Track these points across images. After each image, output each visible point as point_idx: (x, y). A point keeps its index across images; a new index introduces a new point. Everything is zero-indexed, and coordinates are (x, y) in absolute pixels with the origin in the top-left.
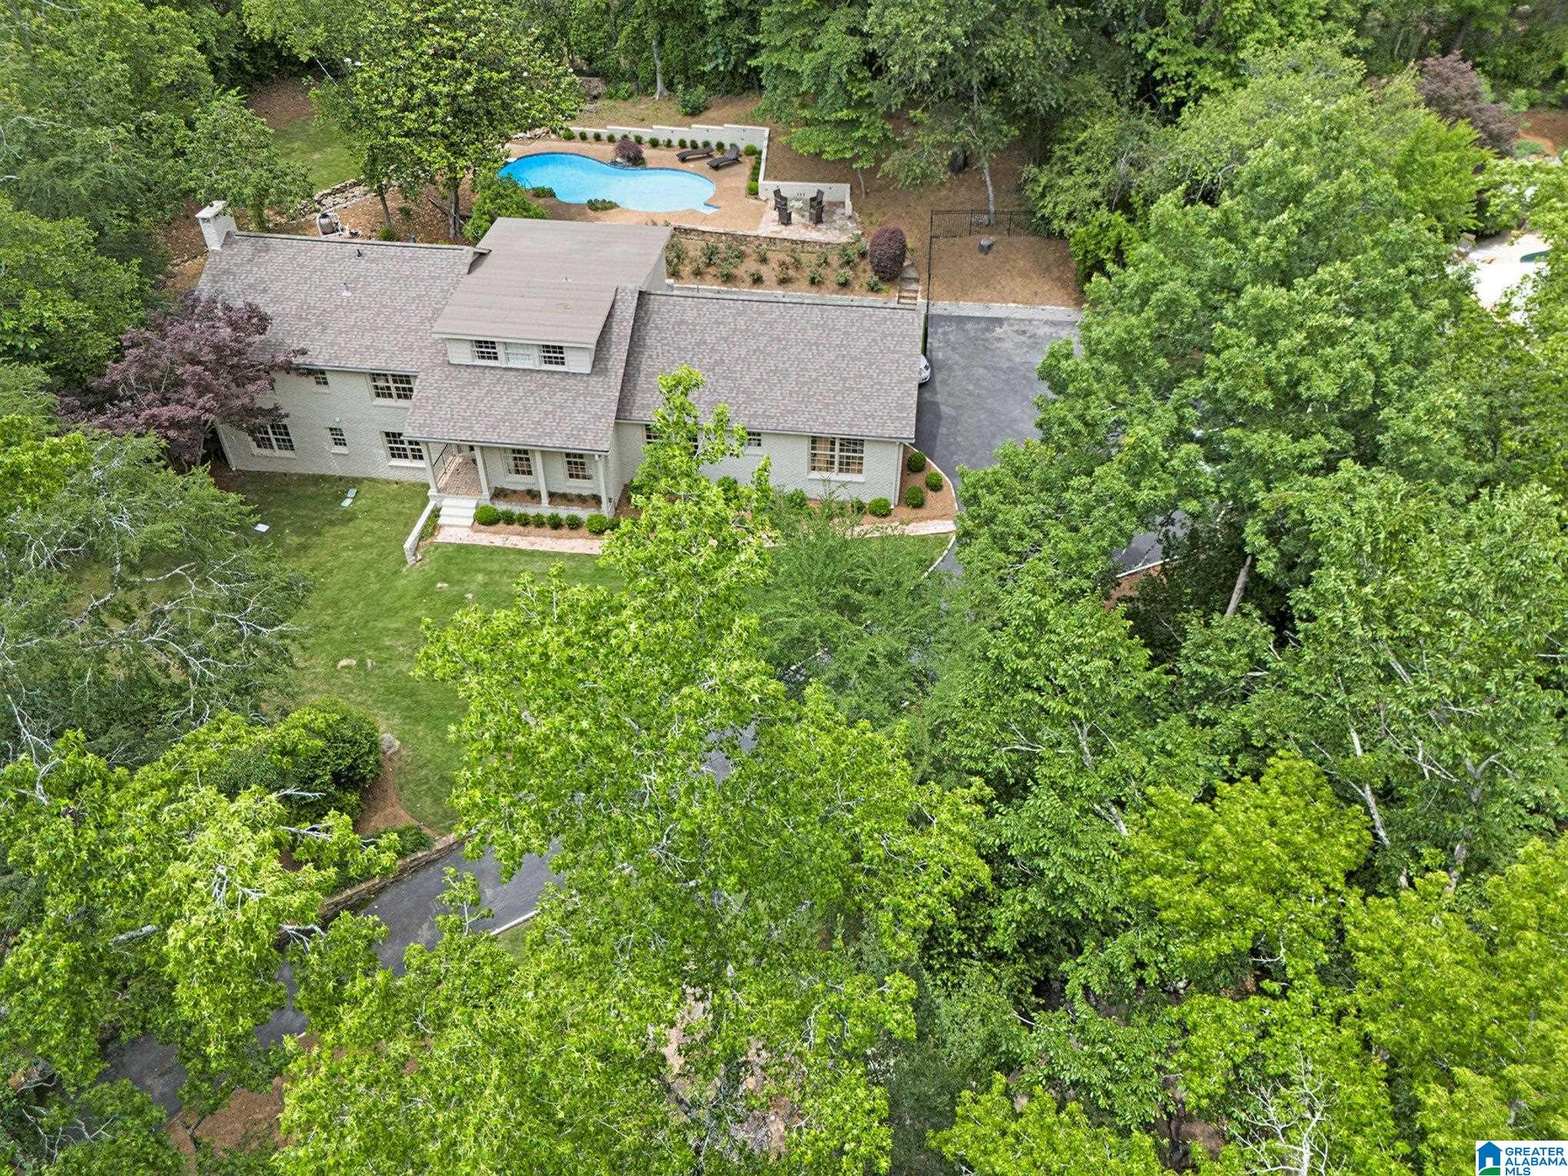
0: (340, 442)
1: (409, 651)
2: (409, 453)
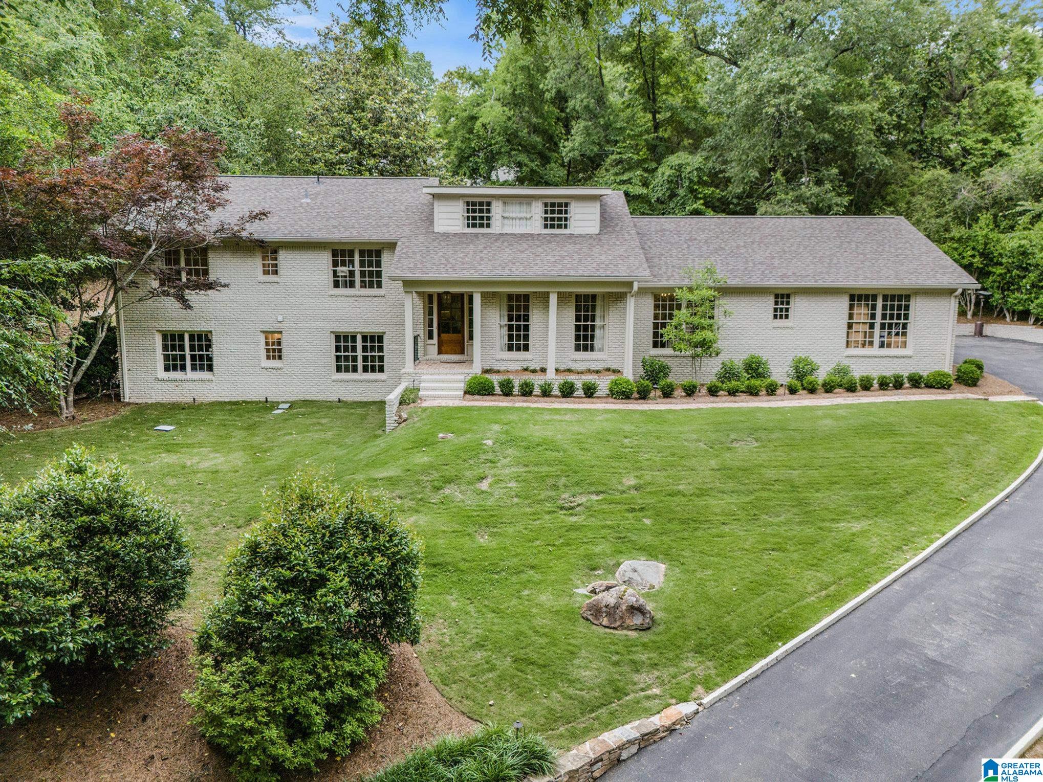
0: (275, 354)
1: (411, 504)
2: (360, 363)
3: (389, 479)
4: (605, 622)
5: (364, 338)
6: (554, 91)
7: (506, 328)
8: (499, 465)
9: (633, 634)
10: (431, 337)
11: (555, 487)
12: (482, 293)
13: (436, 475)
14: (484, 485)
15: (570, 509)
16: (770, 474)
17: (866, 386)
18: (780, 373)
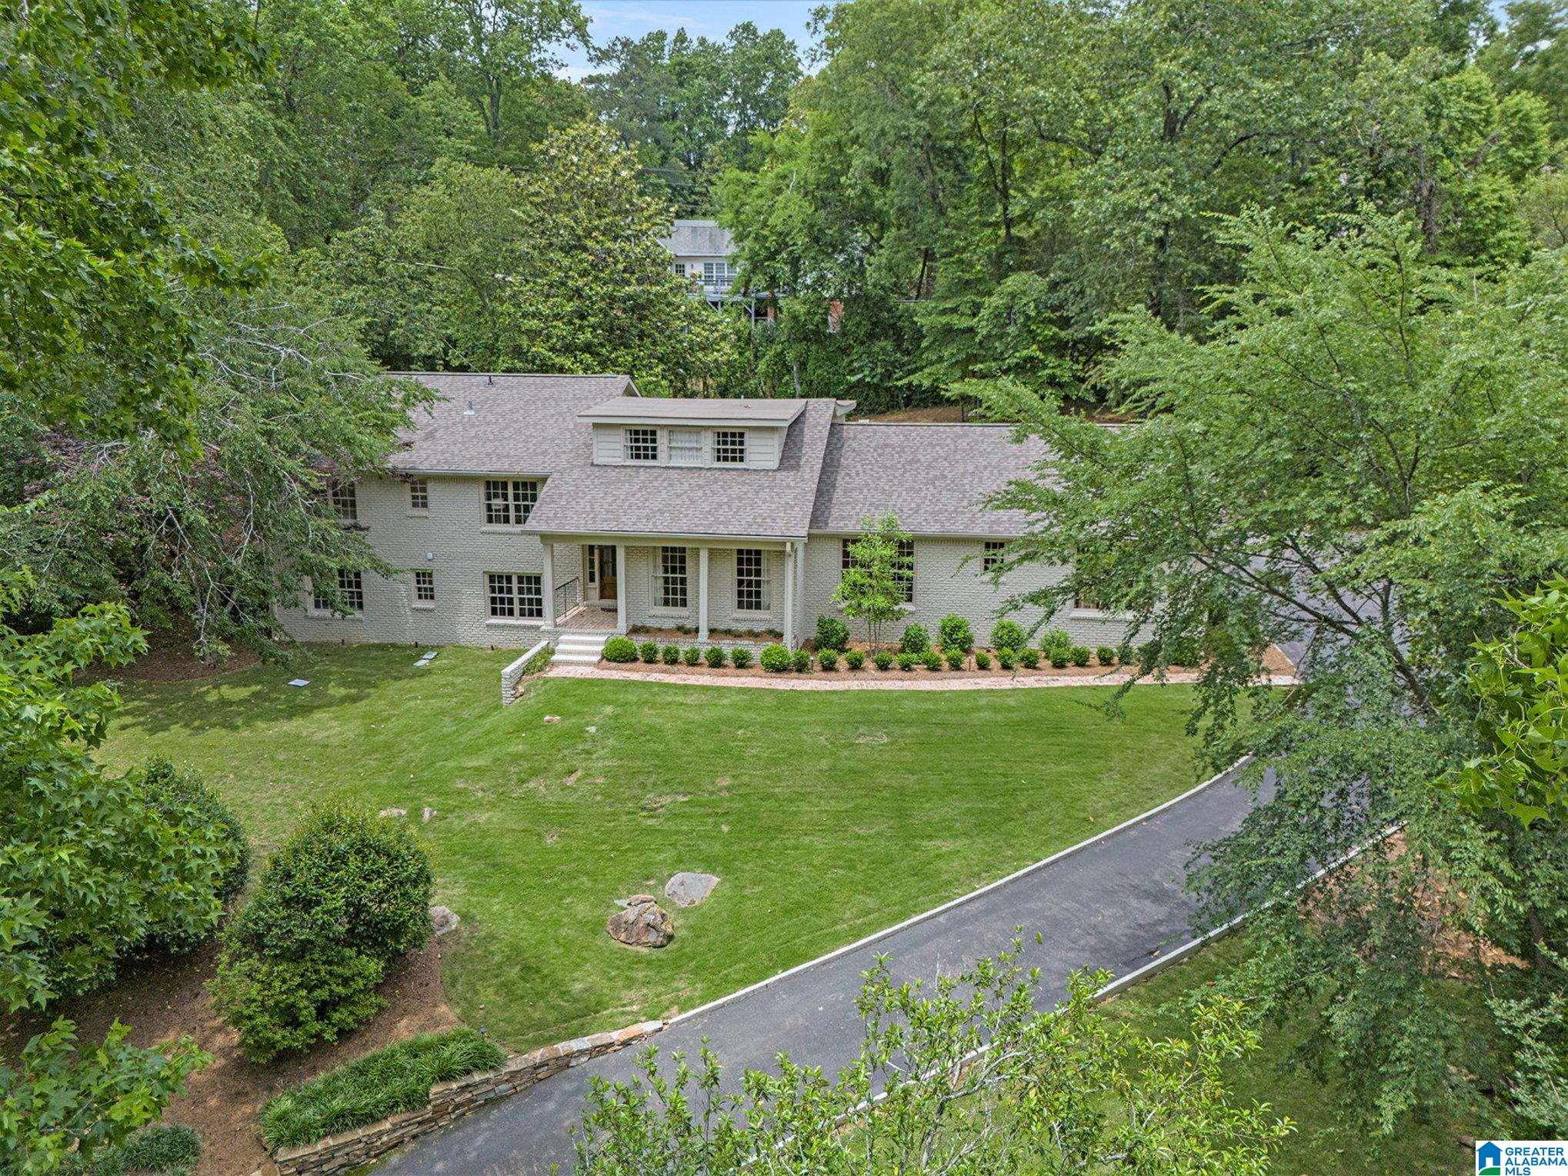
0: (427, 594)
1: (492, 797)
2: (516, 607)
3: (476, 769)
4: (623, 937)
5: (520, 579)
6: (859, 187)
7: (662, 581)
8: (594, 756)
9: (645, 950)
10: (592, 580)
11: (643, 785)
12: (627, 548)
13: (526, 765)
14: (571, 781)
15: (652, 812)
16: (882, 778)
17: (1081, 661)
18: (983, 636)
